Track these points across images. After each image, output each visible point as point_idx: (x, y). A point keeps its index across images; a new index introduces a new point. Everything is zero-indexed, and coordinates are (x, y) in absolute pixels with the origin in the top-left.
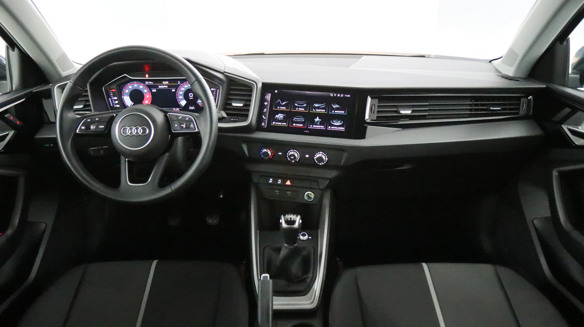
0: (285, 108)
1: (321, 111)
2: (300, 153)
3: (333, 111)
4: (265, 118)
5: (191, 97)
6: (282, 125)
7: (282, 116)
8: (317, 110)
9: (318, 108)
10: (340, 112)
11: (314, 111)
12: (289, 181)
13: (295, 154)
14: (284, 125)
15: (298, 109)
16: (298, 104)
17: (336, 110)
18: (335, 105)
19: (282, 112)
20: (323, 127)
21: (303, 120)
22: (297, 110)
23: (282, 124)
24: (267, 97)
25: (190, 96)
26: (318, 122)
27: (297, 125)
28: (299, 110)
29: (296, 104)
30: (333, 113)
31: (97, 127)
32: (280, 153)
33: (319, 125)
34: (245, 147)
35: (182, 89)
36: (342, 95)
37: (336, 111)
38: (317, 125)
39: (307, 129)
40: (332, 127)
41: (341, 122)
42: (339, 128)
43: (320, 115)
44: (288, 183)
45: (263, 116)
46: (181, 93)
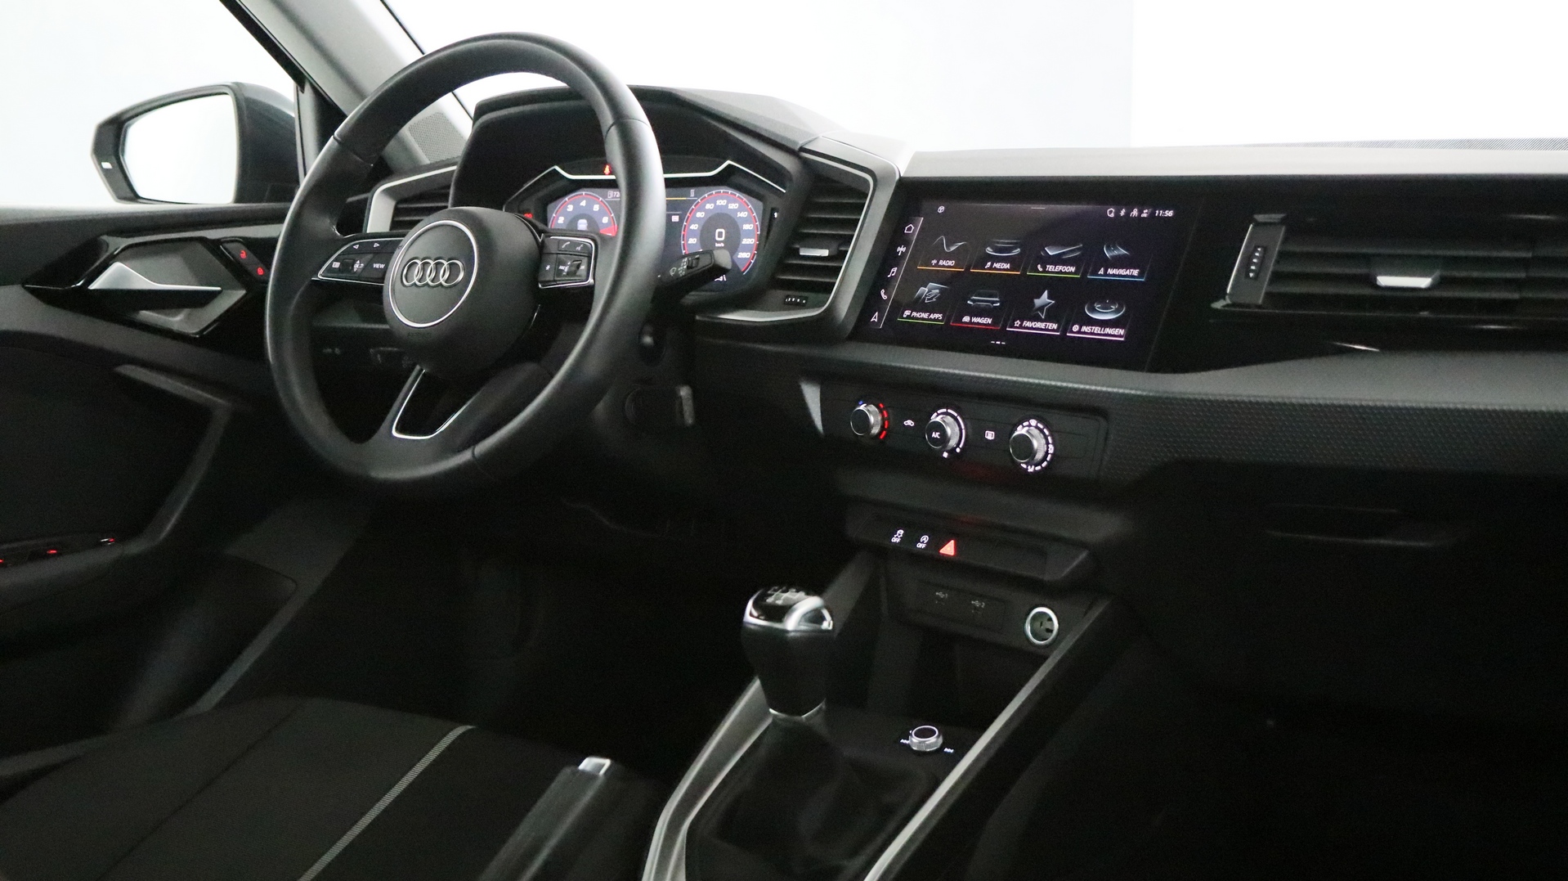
0: (951, 263)
1: (1061, 272)
2: (970, 430)
3: (1101, 272)
4: (884, 297)
5: (719, 242)
6: (931, 320)
7: (938, 291)
8: (1050, 268)
9: (1057, 260)
10: (1125, 273)
11: (1041, 269)
12: (952, 542)
13: (951, 427)
14: (935, 320)
15: (992, 265)
16: (996, 250)
17: (1114, 267)
18: (1116, 249)
19: (938, 277)
20: (1055, 326)
21: (996, 302)
22: (988, 269)
23: (932, 316)
24: (909, 229)
25: (717, 239)
26: (1041, 308)
27: (975, 320)
28: (996, 269)
29: (989, 250)
30: (1101, 275)
31: (369, 265)
32: (909, 423)
33: (1042, 321)
34: (812, 396)
35: (700, 215)
36: (1146, 211)
37: (1110, 271)
38: (1038, 319)
39: (1003, 334)
40: (1084, 329)
41: (1117, 311)
42: (1108, 331)
43: (1056, 286)
44: (949, 549)
45: (883, 291)
46: (694, 227)
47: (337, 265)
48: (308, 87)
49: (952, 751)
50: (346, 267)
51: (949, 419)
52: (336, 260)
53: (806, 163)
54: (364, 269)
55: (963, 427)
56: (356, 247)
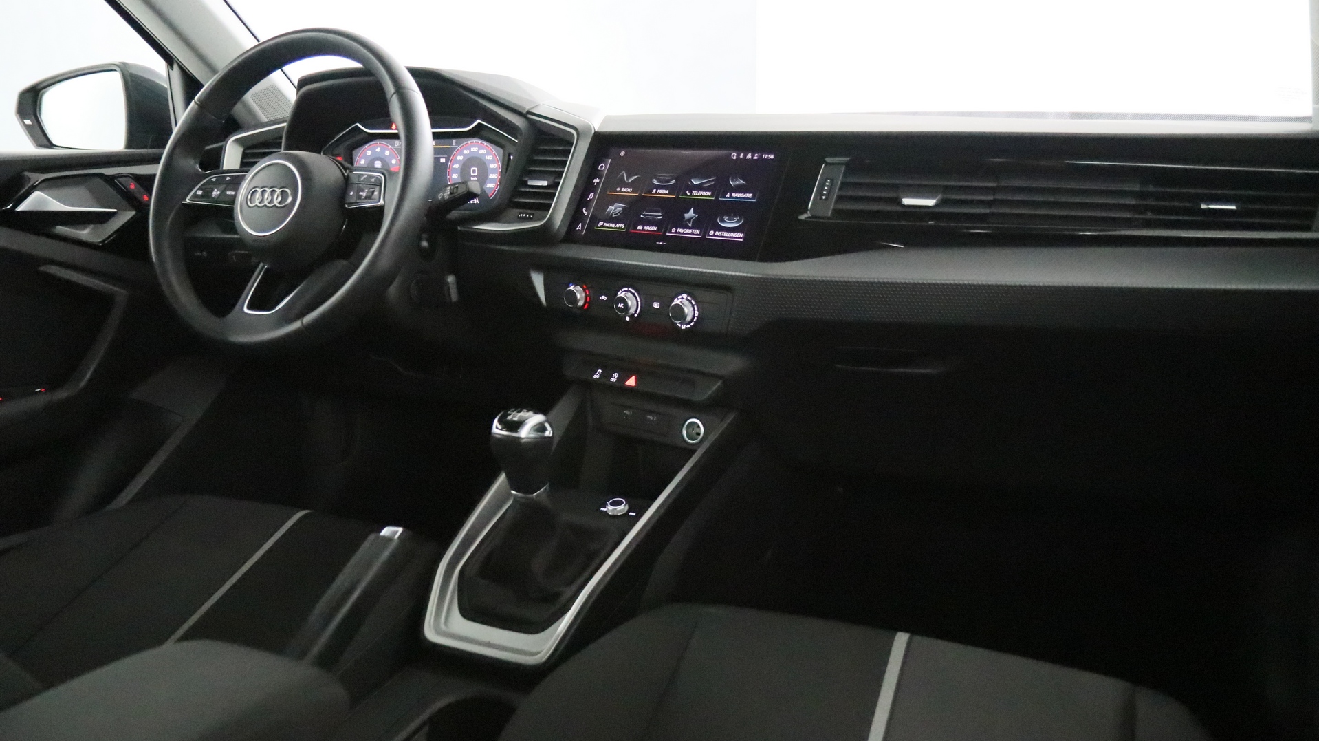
0: (630, 190)
1: (702, 196)
2: (644, 300)
3: (728, 195)
4: (586, 213)
5: (474, 176)
6: (617, 228)
7: (621, 209)
8: (695, 193)
9: (699, 188)
10: (743, 196)
11: (689, 194)
12: (634, 377)
13: (631, 300)
14: (619, 228)
15: (657, 191)
16: (659, 181)
17: (736, 192)
18: (737, 180)
19: (620, 199)
20: (698, 232)
21: (660, 216)
22: (654, 194)
23: (617, 226)
24: (602, 167)
25: (472, 174)
26: (689, 220)
27: (646, 228)
28: (659, 194)
29: (655, 181)
30: (727, 198)
31: (223, 192)
32: (603, 298)
33: (690, 228)
34: (538, 280)
35: (459, 158)
36: (756, 155)
37: (734, 195)
38: (687, 227)
39: (664, 238)
40: (717, 233)
41: (738, 221)
42: (733, 234)
43: (698, 204)
44: (631, 382)
45: (584, 209)
46: (456, 166)
47: (200, 192)
48: (175, 66)
49: (634, 514)
50: (207, 195)
51: (629, 295)
52: (198, 189)
53: (531, 122)
54: (220, 195)
55: (639, 300)
56: (214, 180)
